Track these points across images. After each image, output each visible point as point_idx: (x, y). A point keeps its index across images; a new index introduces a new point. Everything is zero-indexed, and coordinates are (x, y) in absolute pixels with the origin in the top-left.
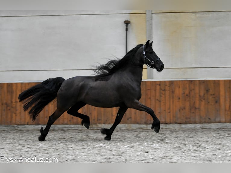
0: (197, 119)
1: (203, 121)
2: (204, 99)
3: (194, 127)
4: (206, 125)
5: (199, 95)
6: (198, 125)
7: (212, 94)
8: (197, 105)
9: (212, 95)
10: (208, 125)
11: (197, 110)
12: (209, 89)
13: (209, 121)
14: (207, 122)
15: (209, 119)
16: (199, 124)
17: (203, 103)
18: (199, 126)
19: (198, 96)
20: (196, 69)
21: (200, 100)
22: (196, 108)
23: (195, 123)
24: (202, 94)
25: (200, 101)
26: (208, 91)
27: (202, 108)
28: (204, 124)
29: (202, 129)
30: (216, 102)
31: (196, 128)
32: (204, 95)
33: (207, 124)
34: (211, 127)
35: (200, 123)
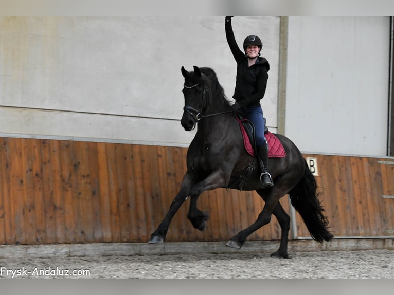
0: (60, 235)
1: (71, 238)
2: (71, 186)
3: (54, 253)
4: (77, 247)
5: (61, 176)
6: (62, 249)
7: (86, 175)
8: (58, 202)
9: (84, 176)
10: (81, 248)
11: (58, 213)
12: (79, 163)
13: (82, 239)
14: (78, 241)
15: (83, 232)
16: (64, 245)
17: (69, 195)
18: (64, 249)
19: (58, 178)
20: (52, 113)
21: (63, 187)
22: (55, 207)
24: (66, 174)
25: (64, 189)
26: (76, 166)
27: (68, 207)
28: (72, 245)
29: (70, 256)
30: (94, 193)
31: (58, 254)
32: (70, 175)
33: (79, 245)
34: (87, 253)
35: (66, 243)
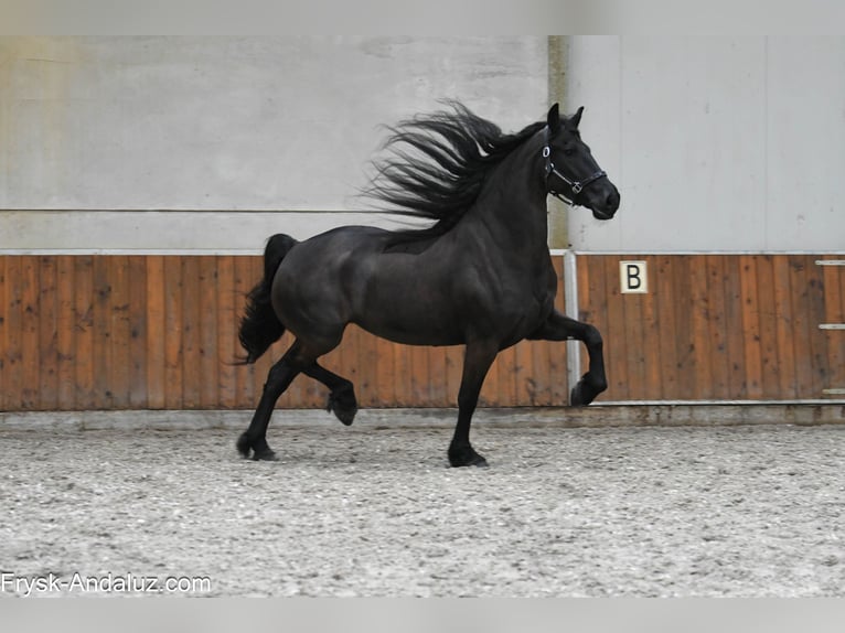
0: (65, 397)
1: (86, 402)
2: (91, 324)
3: (55, 425)
4: (96, 415)
5: (74, 310)
6: (68, 418)
7: (120, 305)
8: (65, 348)
9: (117, 308)
10: (103, 418)
11: (66, 364)
12: (110, 289)
13: (108, 403)
14: (99, 406)
15: (108, 394)
16: (72, 413)
17: (87, 337)
18: (71, 420)
19: (68, 312)
21: (77, 325)
22: (59, 357)
23: (58, 408)
24: (83, 306)
25: (78, 329)
26: (104, 294)
27: (84, 355)
28: (87, 412)
29: (84, 429)
30: (134, 334)
31: (60, 426)
32: (91, 307)
33: (101, 412)
34: (115, 425)
35: (75, 410)
